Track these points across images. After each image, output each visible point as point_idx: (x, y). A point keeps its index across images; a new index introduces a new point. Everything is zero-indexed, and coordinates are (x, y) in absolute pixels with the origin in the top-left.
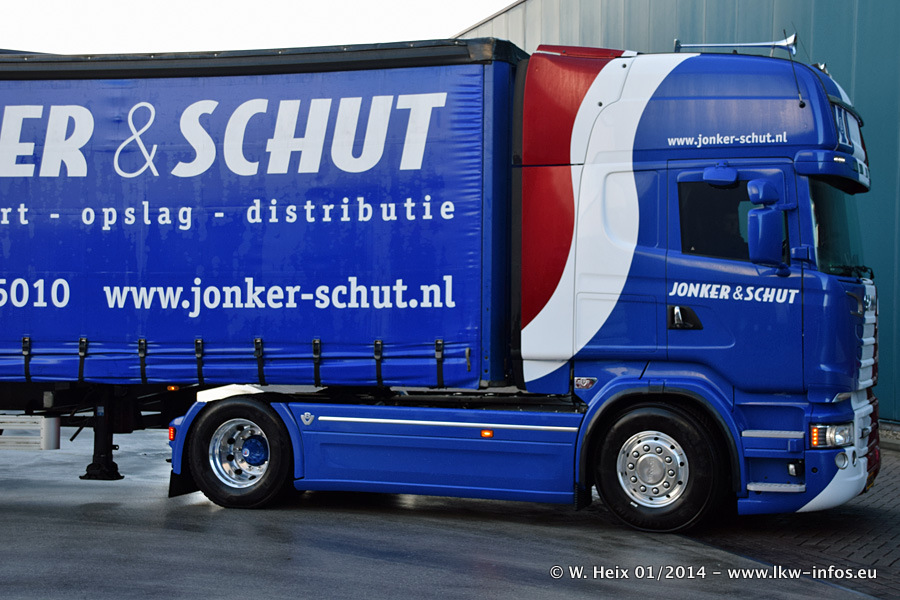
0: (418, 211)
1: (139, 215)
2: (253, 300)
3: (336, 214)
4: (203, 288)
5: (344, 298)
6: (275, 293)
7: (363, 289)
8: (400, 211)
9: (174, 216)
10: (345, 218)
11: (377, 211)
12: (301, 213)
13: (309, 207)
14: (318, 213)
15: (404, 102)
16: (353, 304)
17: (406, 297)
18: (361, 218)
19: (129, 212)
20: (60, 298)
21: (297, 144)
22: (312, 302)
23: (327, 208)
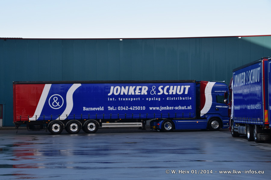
0: (187, 98)
1: (154, 99)
2: (168, 108)
3: (177, 99)
4: (162, 107)
5: (179, 108)
6: (170, 108)
7: (181, 107)
8: (185, 99)
9: (158, 99)
10: (179, 99)
11: (182, 99)
12: (173, 99)
13: (174, 98)
14: (175, 99)
15: (185, 86)
16: (180, 109)
17: (186, 108)
18: (180, 99)
19: (152, 99)
20: (144, 109)
21: (173, 91)
22: (175, 109)
23: (176, 98)
